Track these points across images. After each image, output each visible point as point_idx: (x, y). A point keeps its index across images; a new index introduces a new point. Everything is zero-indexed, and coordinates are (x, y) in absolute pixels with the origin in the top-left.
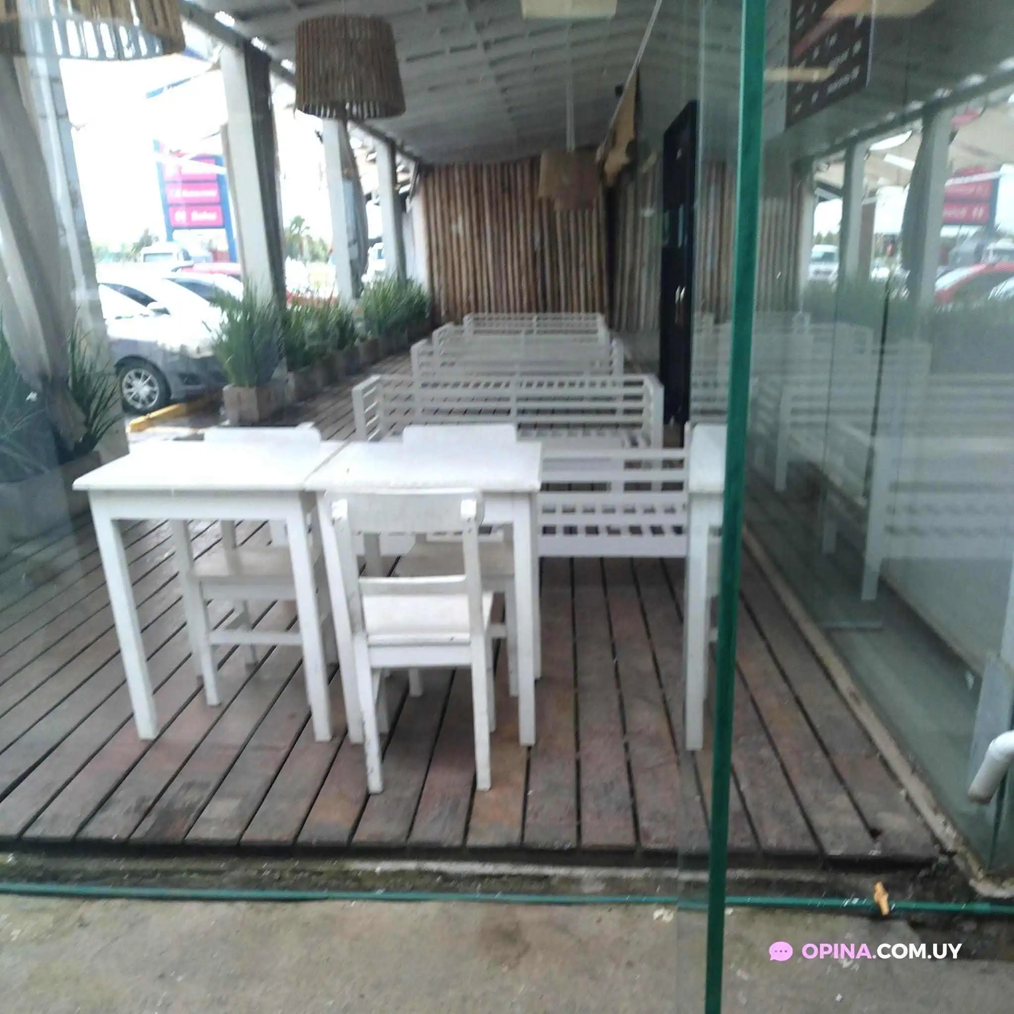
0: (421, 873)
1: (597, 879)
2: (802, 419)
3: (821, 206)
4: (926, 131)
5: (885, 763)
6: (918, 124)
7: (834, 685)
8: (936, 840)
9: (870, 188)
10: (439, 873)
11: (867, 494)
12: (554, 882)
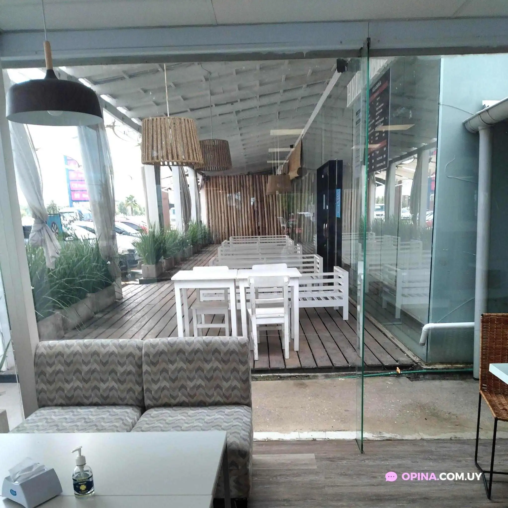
0: (274, 376)
1: (322, 375)
2: (373, 268)
3: (378, 188)
4: (419, 159)
5: (401, 349)
6: (416, 156)
7: (387, 336)
8: (414, 361)
9: (398, 180)
10: (279, 376)
11: (396, 285)
12: (311, 377)
